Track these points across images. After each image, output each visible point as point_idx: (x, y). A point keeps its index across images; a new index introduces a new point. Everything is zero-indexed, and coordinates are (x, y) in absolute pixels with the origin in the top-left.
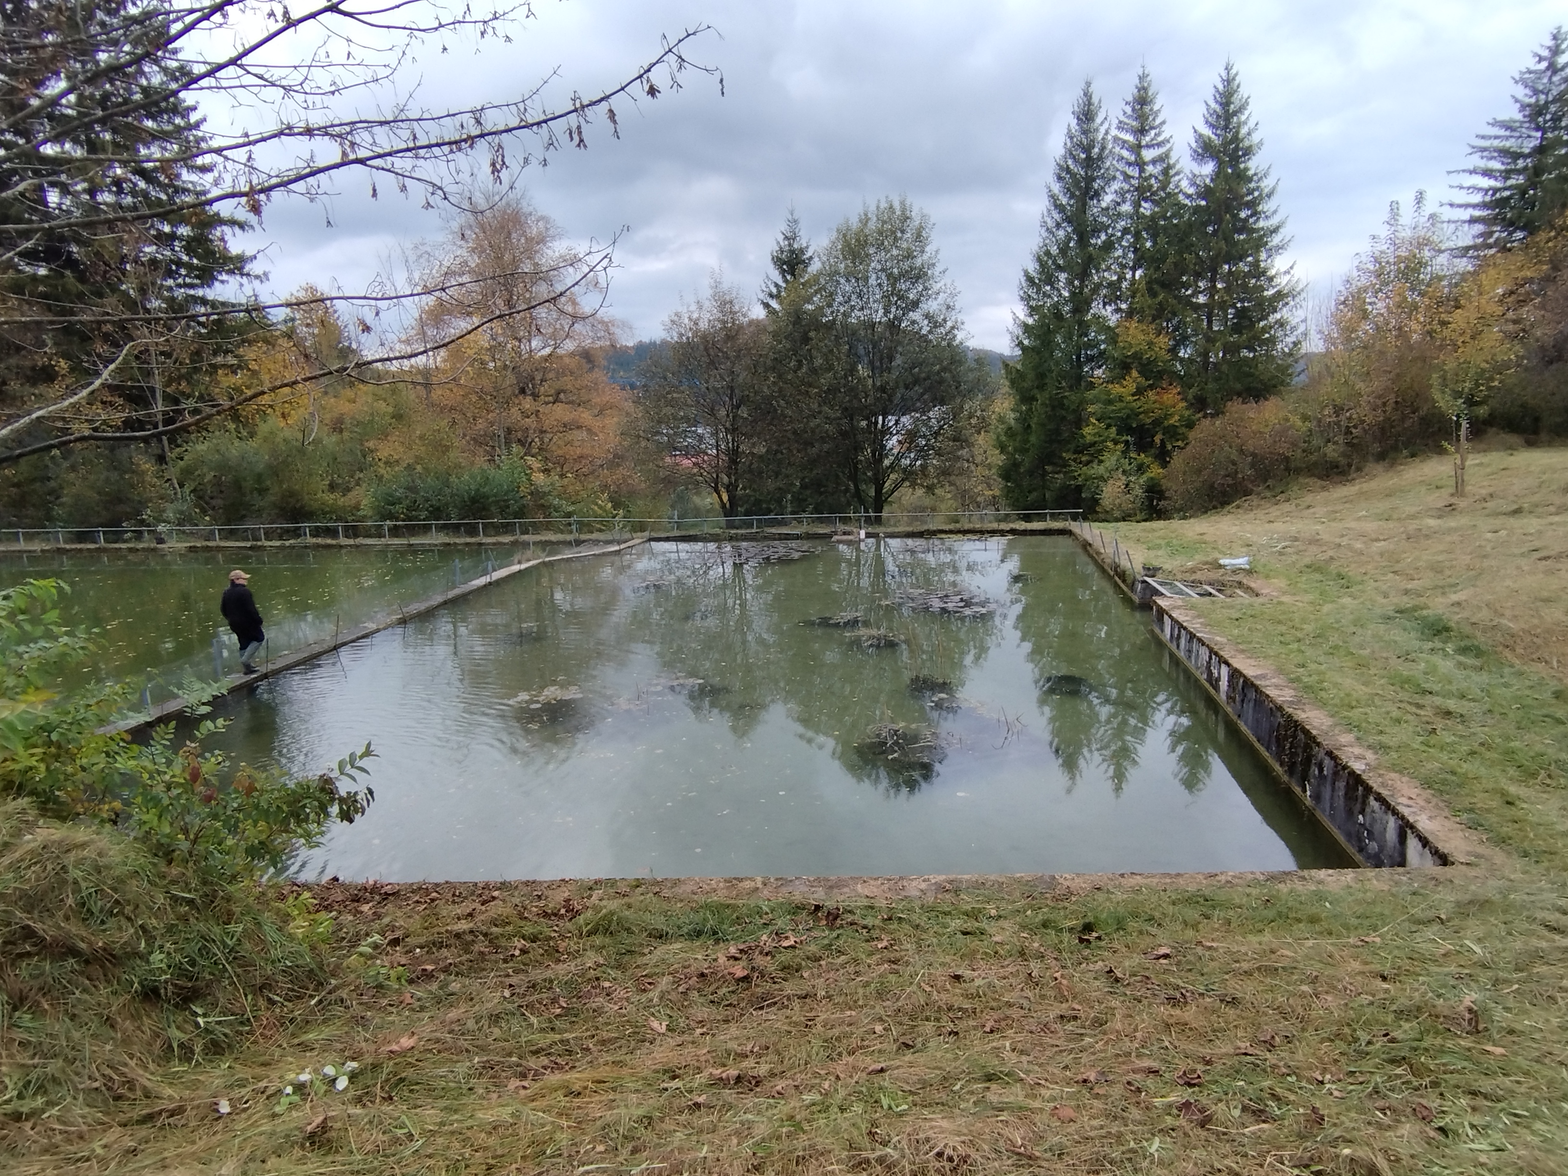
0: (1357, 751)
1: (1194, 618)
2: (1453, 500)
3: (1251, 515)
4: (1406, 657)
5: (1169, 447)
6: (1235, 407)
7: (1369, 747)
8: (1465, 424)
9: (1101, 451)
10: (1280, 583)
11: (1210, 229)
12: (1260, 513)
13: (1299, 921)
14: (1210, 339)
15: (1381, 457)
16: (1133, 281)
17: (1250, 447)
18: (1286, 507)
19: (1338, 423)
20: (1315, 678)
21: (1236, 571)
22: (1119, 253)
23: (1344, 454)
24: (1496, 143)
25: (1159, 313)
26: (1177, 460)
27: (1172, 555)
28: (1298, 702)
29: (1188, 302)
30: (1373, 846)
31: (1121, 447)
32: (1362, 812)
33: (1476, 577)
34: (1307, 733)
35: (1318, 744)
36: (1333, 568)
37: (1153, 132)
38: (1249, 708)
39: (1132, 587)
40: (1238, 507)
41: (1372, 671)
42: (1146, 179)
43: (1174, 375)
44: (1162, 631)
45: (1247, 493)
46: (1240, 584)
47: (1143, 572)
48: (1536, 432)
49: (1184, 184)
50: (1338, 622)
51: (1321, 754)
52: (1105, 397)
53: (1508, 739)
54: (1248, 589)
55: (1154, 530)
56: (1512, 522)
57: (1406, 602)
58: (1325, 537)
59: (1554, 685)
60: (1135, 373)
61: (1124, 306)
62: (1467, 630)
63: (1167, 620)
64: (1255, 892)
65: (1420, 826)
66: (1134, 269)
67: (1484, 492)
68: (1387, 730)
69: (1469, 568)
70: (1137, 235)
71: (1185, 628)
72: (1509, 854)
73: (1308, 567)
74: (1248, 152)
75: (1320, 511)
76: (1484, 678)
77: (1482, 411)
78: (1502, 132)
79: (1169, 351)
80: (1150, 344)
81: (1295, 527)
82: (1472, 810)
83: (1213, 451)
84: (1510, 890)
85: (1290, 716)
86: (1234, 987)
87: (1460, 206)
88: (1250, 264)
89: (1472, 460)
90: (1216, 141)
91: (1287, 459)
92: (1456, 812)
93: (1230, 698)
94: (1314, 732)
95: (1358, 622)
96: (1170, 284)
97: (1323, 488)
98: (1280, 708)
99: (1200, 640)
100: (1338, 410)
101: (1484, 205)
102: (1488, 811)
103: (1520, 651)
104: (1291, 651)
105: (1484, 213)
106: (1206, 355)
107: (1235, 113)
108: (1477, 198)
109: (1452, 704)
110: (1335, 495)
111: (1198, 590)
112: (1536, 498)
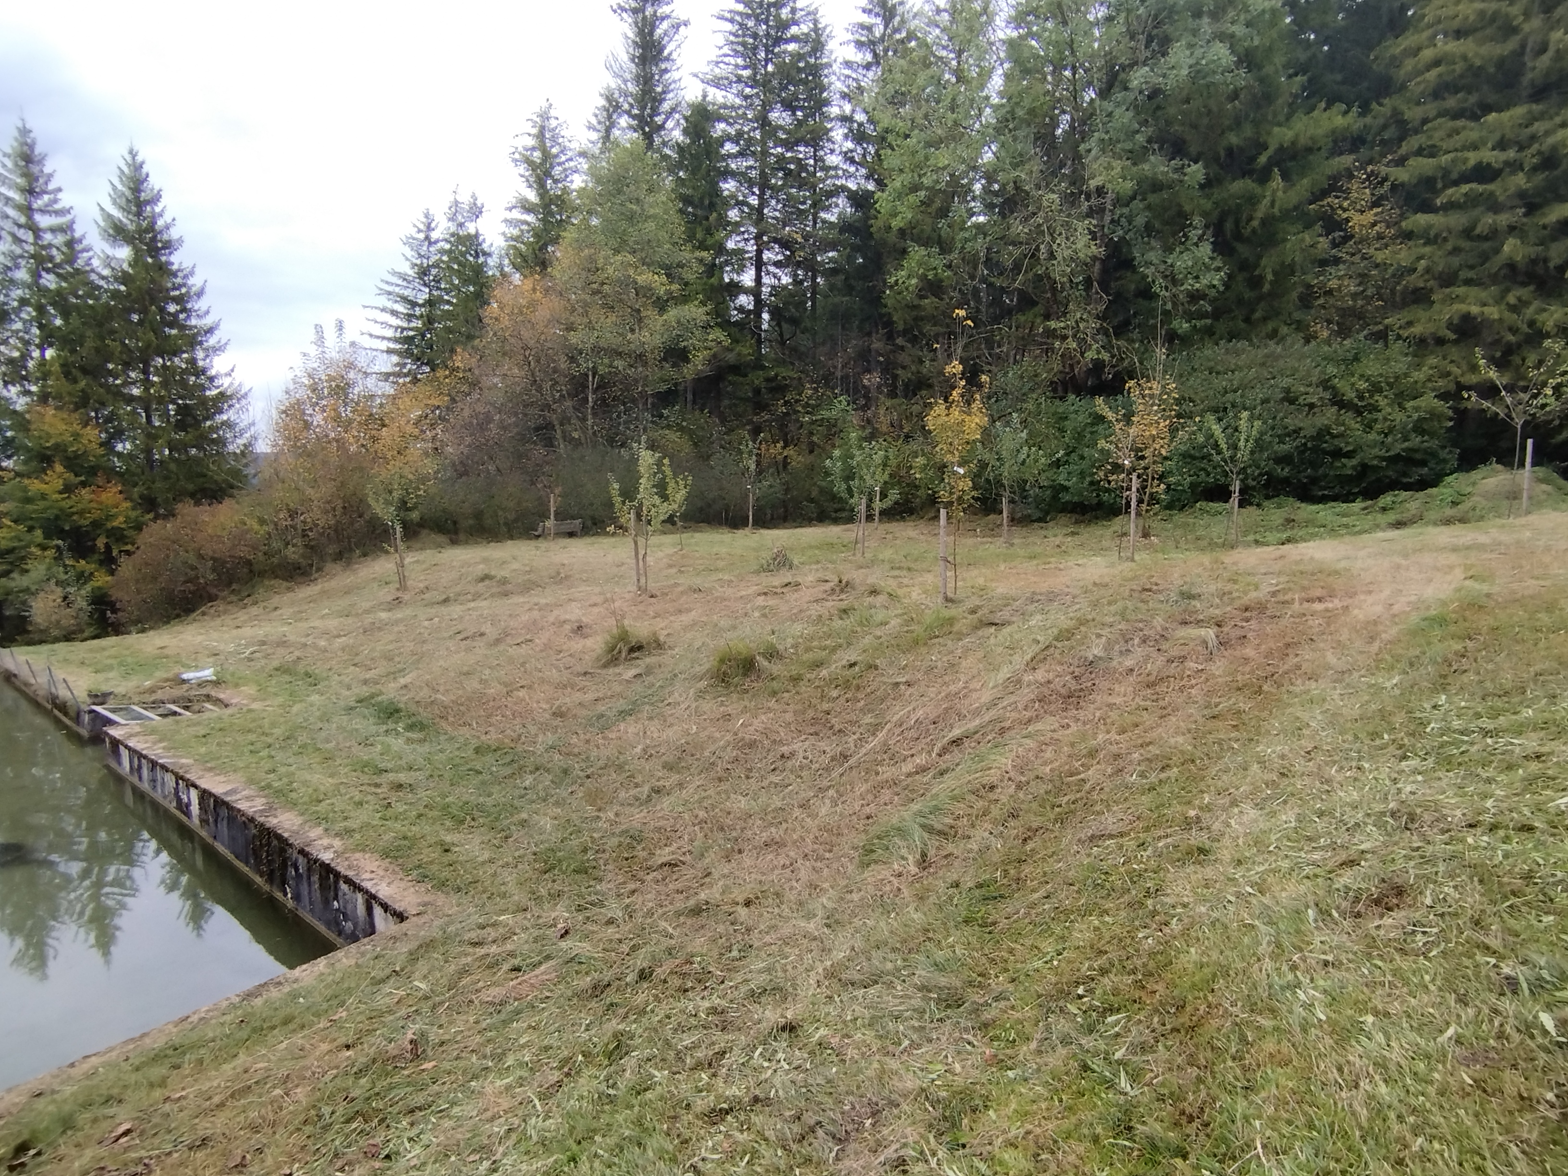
0: (325, 842)
1: (155, 743)
2: (399, 594)
3: (218, 621)
4: (366, 742)
5: (115, 553)
6: (186, 509)
7: (337, 835)
8: (399, 529)
9: (23, 558)
10: (250, 690)
11: (135, 318)
12: (228, 619)
13: (273, 1028)
14: (152, 436)
15: (339, 557)
16: (43, 362)
17: (207, 551)
18: (254, 610)
19: (294, 527)
20: (285, 780)
21: (202, 684)
22: (18, 325)
23: (303, 556)
24: (397, 290)
25: (83, 402)
26: (126, 567)
27: (126, 675)
28: (270, 809)
29: (119, 395)
30: (348, 926)
31: (51, 553)
32: (336, 898)
33: (418, 661)
34: (279, 837)
35: (291, 845)
36: (301, 668)
37: (46, 197)
38: (223, 827)
39: (77, 719)
40: (204, 614)
41: (339, 761)
42: (43, 247)
43: (111, 473)
44: (120, 763)
45: (212, 598)
46: (208, 698)
47: (89, 701)
48: (456, 532)
49: (96, 263)
50: (306, 720)
51: (295, 855)
52: (20, 494)
53: (444, 796)
54: (218, 701)
55: (104, 649)
56: (444, 610)
57: (365, 691)
58: (292, 638)
59: (474, 743)
60: (59, 468)
61: (34, 388)
62: (413, 708)
63: (125, 754)
64: (228, 1018)
65: (380, 895)
66: (42, 348)
67: (422, 585)
68: (352, 814)
69: (414, 654)
70: (41, 309)
71: (145, 757)
72: (448, 893)
73: (277, 669)
74: (168, 245)
75: (286, 612)
76: (426, 748)
77: (415, 515)
78: (400, 282)
79: (101, 445)
80: (76, 436)
81: (261, 631)
82: (419, 866)
83: (168, 556)
84: (448, 924)
85: (262, 825)
86: (205, 1127)
87: (378, 337)
88: (187, 362)
89: (409, 559)
90: (131, 227)
91: (249, 563)
92: (407, 872)
93: (204, 821)
94: (286, 835)
95: (325, 718)
96: (94, 371)
97: (289, 589)
98: (252, 820)
99: (164, 768)
100: (293, 514)
101: (396, 340)
102: (432, 862)
103: (451, 719)
104: (262, 759)
105: (398, 346)
106: (148, 452)
107: (148, 202)
108: (390, 333)
109: (402, 777)
110: (301, 595)
111: (161, 711)
112: (458, 589)
